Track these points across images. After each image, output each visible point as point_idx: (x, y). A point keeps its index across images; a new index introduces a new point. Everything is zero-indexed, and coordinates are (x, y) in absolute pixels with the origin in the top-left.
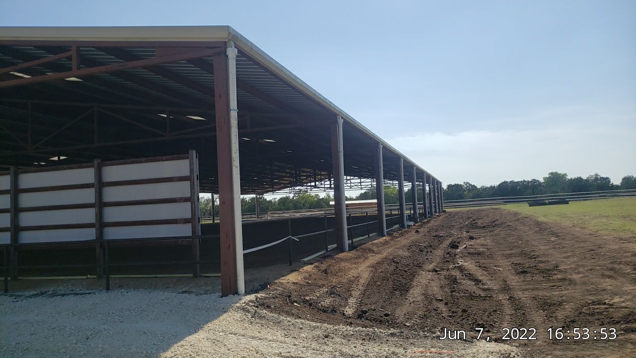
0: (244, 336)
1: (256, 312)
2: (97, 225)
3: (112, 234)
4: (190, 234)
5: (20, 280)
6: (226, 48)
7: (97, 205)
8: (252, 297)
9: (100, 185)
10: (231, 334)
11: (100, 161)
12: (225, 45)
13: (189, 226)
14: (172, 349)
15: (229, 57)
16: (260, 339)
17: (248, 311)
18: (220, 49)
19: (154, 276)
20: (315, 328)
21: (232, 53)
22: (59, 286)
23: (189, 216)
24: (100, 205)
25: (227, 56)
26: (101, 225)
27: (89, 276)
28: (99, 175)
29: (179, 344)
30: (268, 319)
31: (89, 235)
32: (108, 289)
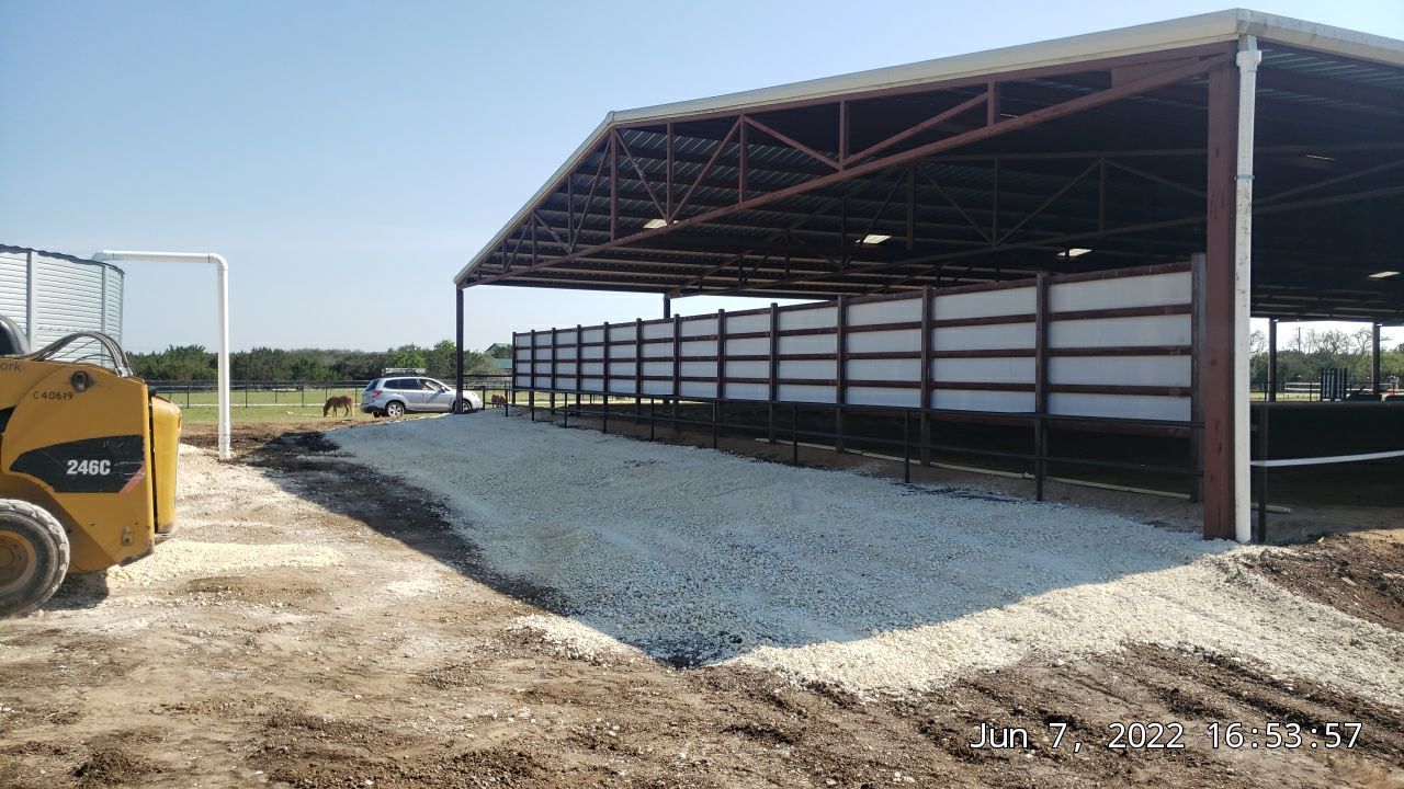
0: (1181, 604)
1: (1239, 573)
2: (1038, 387)
3: (1064, 405)
4: (1188, 419)
5: (932, 466)
6: (1237, 51)
7: (1039, 352)
8: (1256, 550)
9: (1046, 317)
10: (1162, 597)
11: (1046, 274)
12: (1234, 46)
13: (1186, 403)
14: (1047, 595)
15: (1241, 71)
16: (1206, 615)
17: (1226, 571)
18: (1222, 57)
19: (1126, 489)
20: (1344, 624)
21: (1249, 60)
22: (978, 483)
23: (1187, 383)
24: (1045, 353)
25: (1238, 68)
26: (1045, 387)
27: (1027, 475)
28: (1044, 299)
29: (1063, 590)
30: (1255, 591)
31: (1025, 403)
32: (1040, 499)
